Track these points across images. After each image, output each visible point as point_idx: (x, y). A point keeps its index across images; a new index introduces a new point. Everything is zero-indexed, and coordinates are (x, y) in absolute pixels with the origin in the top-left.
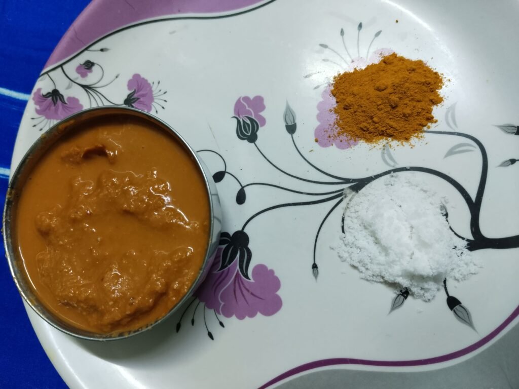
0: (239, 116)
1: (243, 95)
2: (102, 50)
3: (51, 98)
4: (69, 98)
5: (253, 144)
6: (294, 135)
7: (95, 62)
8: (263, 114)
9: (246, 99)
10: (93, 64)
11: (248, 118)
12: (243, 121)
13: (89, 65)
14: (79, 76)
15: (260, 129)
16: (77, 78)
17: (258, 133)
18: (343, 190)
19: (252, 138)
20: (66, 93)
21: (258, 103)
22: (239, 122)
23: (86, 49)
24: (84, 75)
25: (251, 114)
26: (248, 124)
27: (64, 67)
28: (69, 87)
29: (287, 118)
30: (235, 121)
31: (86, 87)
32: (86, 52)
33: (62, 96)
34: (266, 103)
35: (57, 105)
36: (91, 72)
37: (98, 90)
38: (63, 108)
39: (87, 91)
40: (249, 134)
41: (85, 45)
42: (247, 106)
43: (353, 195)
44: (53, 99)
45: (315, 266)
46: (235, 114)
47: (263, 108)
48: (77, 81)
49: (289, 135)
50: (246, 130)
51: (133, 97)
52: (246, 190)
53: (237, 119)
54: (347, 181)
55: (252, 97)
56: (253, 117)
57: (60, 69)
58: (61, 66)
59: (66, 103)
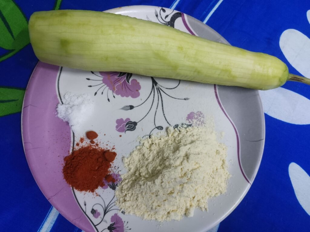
0: (125, 130)
1: (115, 128)
2: (85, 205)
3: (113, 231)
4: (112, 221)
5: (138, 123)
6: (134, 106)
7: (92, 209)
8: (124, 119)
9: (117, 127)
10: (93, 210)
11: (126, 126)
12: (127, 128)
13: (93, 212)
14: (99, 217)
15: (131, 120)
16: (101, 218)
17: (133, 121)
18: (157, 88)
19: (135, 124)
20: (109, 223)
21: (119, 122)
22: (128, 130)
23: (85, 213)
24: (99, 214)
25: (124, 125)
26: (129, 126)
27: (95, 224)
28: (106, 222)
29: (127, 109)
30: (127, 132)
31: (105, 212)
32: (87, 213)
33: (111, 225)
34: (119, 118)
35: (116, 227)
36: (97, 210)
37: (106, 206)
38: (117, 224)
39: (107, 212)
40: (133, 125)
41: (83, 214)
42: (120, 127)
43: (159, 84)
44: (113, 229)
45: (185, 99)
46: (123, 132)
47: (122, 120)
48: (102, 217)
49: (134, 108)
50: (131, 127)
51: (112, 185)
52: (157, 126)
53: (126, 131)
54: (153, 87)
55: (116, 124)
56: (126, 124)
57: (97, 227)
58: (95, 226)
59: (114, 223)
